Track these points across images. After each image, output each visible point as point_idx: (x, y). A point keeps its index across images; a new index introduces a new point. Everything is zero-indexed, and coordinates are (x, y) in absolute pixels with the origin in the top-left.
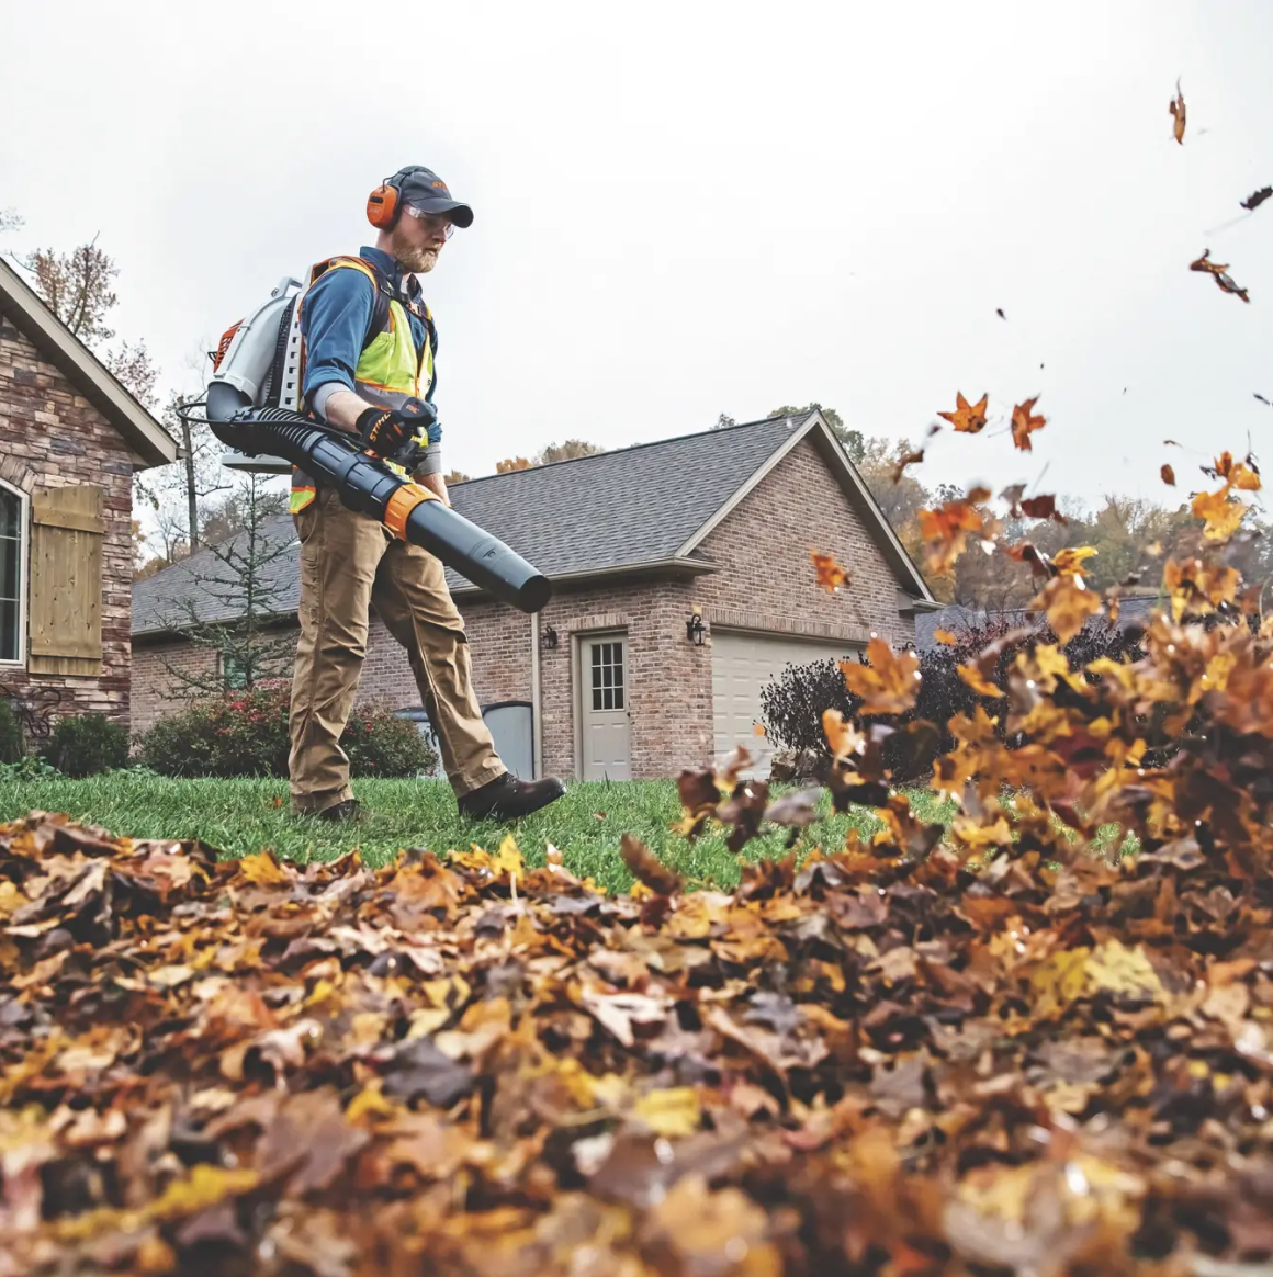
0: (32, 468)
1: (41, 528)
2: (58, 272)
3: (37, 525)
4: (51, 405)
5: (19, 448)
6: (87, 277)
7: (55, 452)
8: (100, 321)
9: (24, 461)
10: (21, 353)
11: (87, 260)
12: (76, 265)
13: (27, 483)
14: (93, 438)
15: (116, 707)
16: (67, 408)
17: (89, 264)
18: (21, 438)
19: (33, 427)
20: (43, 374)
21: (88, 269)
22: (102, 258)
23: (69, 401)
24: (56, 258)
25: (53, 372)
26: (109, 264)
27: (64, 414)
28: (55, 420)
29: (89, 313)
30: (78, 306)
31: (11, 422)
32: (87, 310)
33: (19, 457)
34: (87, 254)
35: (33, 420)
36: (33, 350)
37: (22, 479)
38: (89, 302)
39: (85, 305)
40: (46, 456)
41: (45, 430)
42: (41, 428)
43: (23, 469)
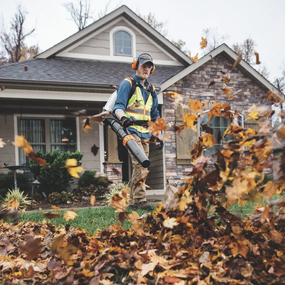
0: (244, 108)
1: (247, 125)
2: (240, 49)
3: (246, 124)
4: (248, 90)
5: (240, 103)
6: (248, 48)
7: (250, 103)
8: (252, 60)
9: (242, 106)
10: (239, 76)
11: (248, 43)
12: (245, 45)
13: (243, 113)
14: (260, 97)
15: (269, 172)
16: (253, 90)
17: (248, 44)
18: (240, 100)
19: (244, 97)
20: (245, 81)
21: (248, 46)
22: (252, 42)
23: (253, 88)
24: (239, 45)
25: (248, 80)
26: (254, 43)
27: (252, 91)
28: (249, 94)
29: (249, 59)
30: (246, 57)
31: (238, 96)
32: (248, 58)
33: (240, 105)
34: (248, 42)
35: (244, 95)
36: (243, 75)
37: (242, 111)
38: (249, 55)
39: (248, 57)
40: (248, 104)
41: (247, 97)
42: (246, 97)
43: (242, 109)
